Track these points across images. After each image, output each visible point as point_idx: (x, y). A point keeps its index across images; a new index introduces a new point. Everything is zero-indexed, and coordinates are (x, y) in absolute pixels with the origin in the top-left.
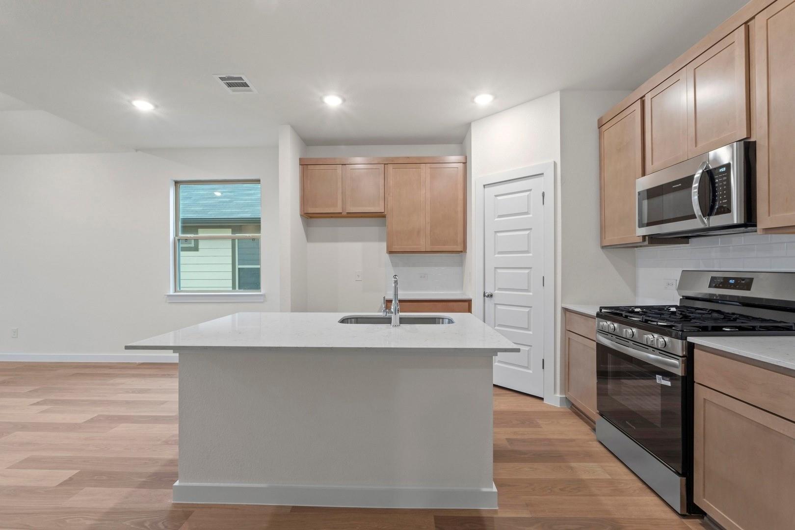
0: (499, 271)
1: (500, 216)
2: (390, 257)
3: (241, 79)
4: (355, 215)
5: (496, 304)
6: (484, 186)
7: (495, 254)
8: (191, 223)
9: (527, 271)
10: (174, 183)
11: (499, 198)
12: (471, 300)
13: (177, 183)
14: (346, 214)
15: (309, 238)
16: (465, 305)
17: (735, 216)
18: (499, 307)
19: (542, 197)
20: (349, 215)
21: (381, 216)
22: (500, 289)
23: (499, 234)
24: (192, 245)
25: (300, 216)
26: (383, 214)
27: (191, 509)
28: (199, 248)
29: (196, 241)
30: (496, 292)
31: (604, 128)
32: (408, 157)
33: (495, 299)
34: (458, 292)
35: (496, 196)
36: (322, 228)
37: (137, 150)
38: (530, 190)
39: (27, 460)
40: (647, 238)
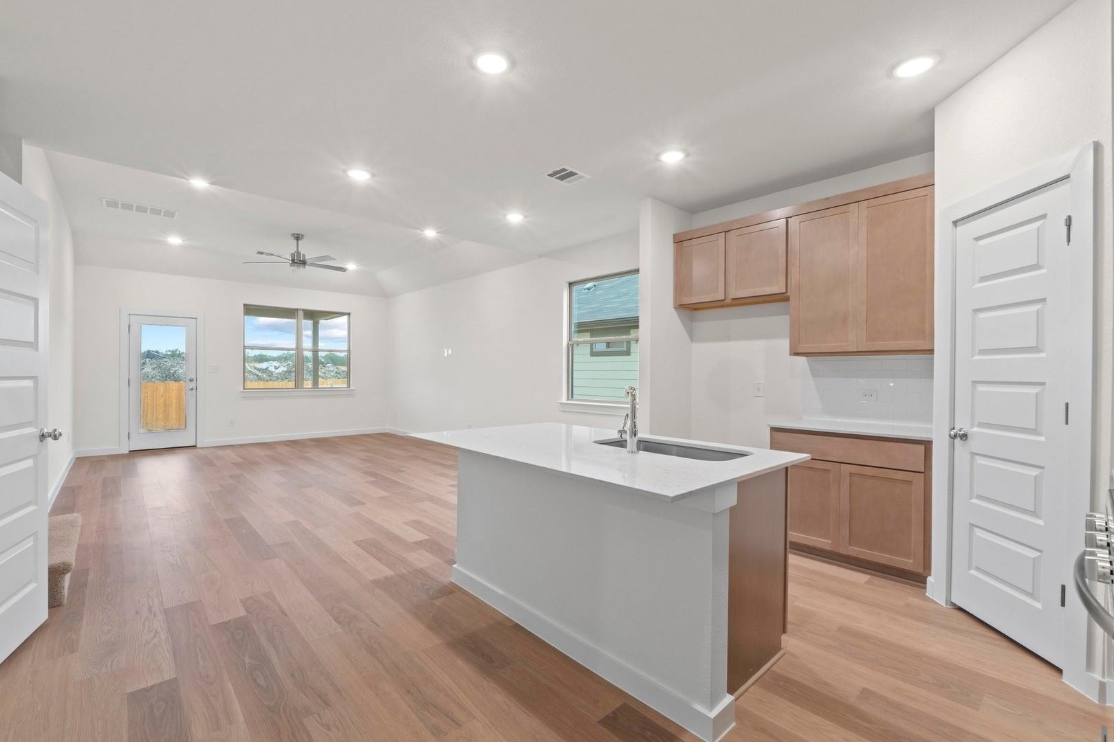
0: (981, 388)
1: (983, 279)
2: (808, 361)
3: (564, 170)
4: (743, 301)
5: (973, 454)
6: (955, 223)
8: (607, 325)
9: (1034, 390)
10: (568, 285)
11: (982, 242)
12: (932, 442)
13: (571, 284)
14: (730, 300)
15: (692, 337)
16: (920, 451)
18: (980, 461)
19: (1065, 229)
20: (735, 302)
21: (782, 298)
22: (981, 425)
23: (982, 315)
24: (625, 349)
25: (674, 310)
26: (786, 295)
27: (456, 590)
28: (631, 351)
29: (628, 342)
30: (975, 429)
32: (827, 198)
33: (973, 445)
35: (977, 239)
36: (709, 323)
37: (540, 256)
38: (1044, 216)
39: (415, 522)
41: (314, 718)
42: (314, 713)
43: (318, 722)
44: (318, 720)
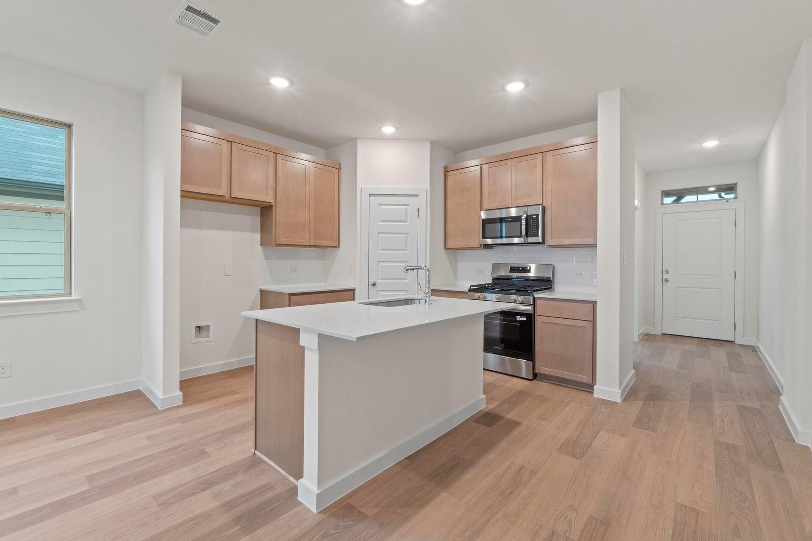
0: (382, 264)
2: (262, 249)
5: (379, 291)
6: (370, 194)
7: (378, 251)
9: (404, 264)
11: (383, 207)
12: (355, 290)
16: (348, 294)
17: (540, 239)
18: (381, 293)
19: (417, 212)
22: (382, 278)
23: (382, 235)
26: (271, 204)
30: (379, 281)
31: (450, 173)
33: (378, 287)
34: (322, 284)
35: (380, 205)
38: (408, 205)
40: (482, 246)
41: (570, 535)
42: (566, 537)
43: (571, 531)
44: (569, 530)
